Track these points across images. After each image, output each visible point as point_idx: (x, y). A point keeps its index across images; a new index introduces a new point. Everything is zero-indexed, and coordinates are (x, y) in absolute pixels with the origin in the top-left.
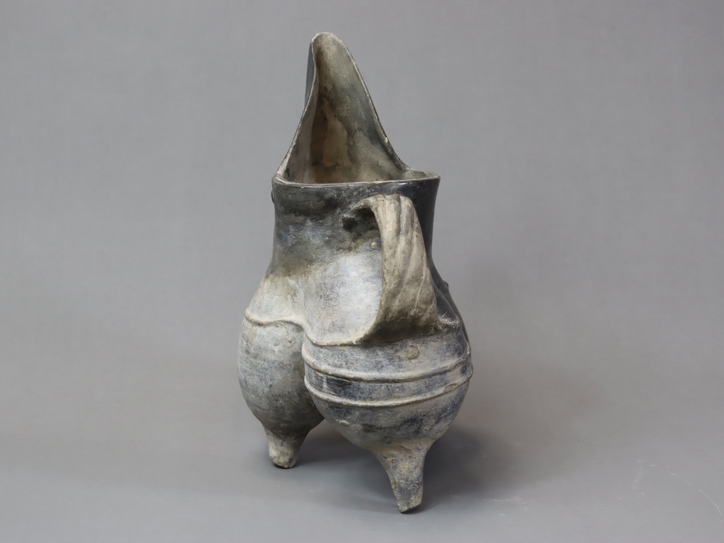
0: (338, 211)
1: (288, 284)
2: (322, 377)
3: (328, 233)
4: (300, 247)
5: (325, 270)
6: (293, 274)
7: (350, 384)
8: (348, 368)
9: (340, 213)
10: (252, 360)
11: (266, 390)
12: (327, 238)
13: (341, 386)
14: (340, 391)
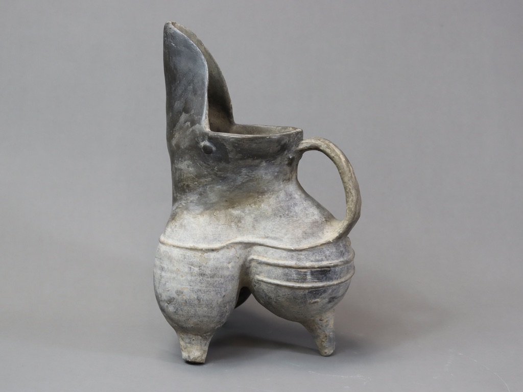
0: (286, 152)
1: (231, 215)
2: (305, 272)
3: (277, 169)
4: (251, 184)
5: (278, 197)
6: (237, 206)
7: (329, 271)
8: (327, 260)
9: (286, 154)
10: (209, 279)
11: (220, 300)
12: (276, 174)
13: (323, 274)
14: (323, 278)
